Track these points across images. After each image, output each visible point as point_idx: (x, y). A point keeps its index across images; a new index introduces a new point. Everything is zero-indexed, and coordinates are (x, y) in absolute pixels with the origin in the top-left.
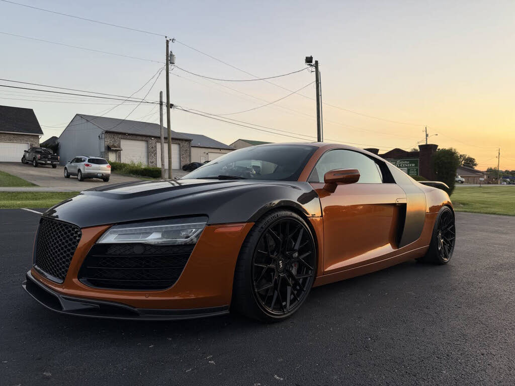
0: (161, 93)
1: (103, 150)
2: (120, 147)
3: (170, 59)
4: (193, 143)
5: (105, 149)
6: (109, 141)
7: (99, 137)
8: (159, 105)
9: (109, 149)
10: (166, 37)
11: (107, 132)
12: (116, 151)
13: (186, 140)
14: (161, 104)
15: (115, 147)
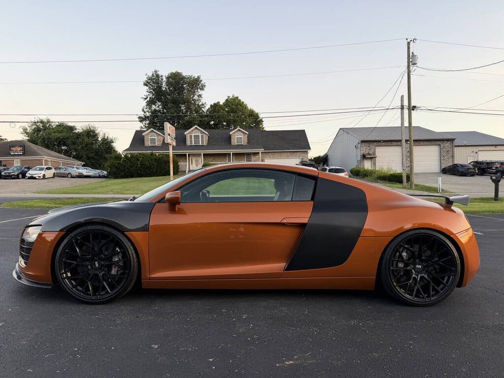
0: (402, 97)
1: (359, 158)
2: (374, 154)
3: (411, 60)
4: (456, 143)
5: (361, 157)
6: (365, 150)
7: (356, 147)
8: (400, 110)
9: (364, 157)
10: (407, 39)
11: (363, 142)
12: (371, 158)
13: (448, 140)
14: (402, 108)
15: (370, 154)
